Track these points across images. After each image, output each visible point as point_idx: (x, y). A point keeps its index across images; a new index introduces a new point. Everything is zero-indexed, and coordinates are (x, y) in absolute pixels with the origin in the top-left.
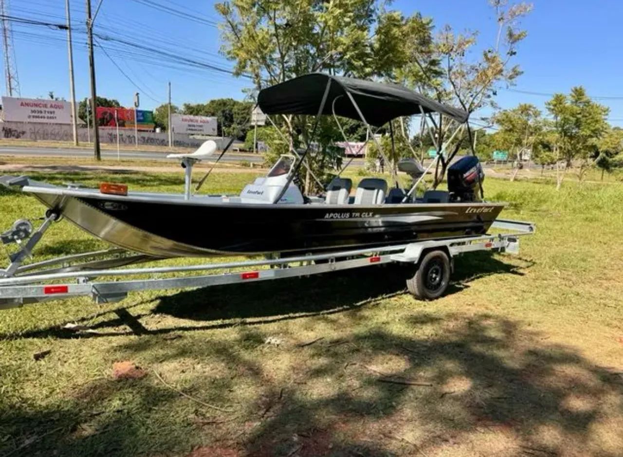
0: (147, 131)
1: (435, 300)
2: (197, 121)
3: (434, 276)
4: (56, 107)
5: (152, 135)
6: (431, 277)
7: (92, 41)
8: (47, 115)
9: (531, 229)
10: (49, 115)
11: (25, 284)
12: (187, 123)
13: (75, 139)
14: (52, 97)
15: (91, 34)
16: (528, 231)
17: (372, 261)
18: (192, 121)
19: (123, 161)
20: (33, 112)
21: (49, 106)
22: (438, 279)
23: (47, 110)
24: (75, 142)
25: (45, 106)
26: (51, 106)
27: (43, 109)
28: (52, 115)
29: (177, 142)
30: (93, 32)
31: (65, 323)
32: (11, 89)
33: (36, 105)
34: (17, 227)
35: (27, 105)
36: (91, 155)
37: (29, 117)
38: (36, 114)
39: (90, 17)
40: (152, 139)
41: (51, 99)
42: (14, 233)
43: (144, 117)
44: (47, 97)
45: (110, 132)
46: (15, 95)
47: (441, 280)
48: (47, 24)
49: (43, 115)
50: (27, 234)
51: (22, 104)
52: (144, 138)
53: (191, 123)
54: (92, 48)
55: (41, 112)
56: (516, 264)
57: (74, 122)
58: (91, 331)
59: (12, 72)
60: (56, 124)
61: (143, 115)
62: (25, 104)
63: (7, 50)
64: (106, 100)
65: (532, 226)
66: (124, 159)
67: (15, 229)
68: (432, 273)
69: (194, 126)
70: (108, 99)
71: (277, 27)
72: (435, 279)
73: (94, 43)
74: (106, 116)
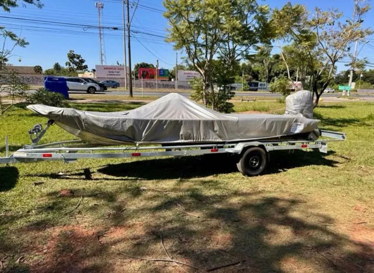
0: (165, 81)
1: (255, 177)
2: (192, 74)
3: (254, 162)
4: (121, 69)
5: (168, 83)
6: (252, 163)
7: (129, 34)
8: (115, 73)
9: (344, 138)
10: (117, 74)
11: (36, 152)
12: (187, 75)
13: (126, 86)
14: (118, 64)
15: (129, 31)
16: (342, 139)
17: (212, 151)
18: (189, 74)
19: (144, 98)
20: (109, 72)
21: (117, 69)
22: (257, 164)
23: (116, 71)
24: (126, 87)
25: (115, 69)
26: (118, 69)
27: (114, 71)
28: (119, 74)
29: (181, 86)
30: (130, 30)
31: (59, 172)
32: (102, 61)
33: (111, 69)
34: (35, 127)
35: (107, 68)
36: (128, 94)
37: (108, 75)
38: (111, 73)
39: (129, 22)
40: (168, 85)
41: (117, 65)
42: (34, 130)
43: (163, 73)
44: (116, 64)
45: (146, 82)
46: (104, 64)
47: (259, 165)
48: (108, 28)
49: (114, 73)
50: (39, 131)
51: (104, 69)
52: (163, 84)
53: (189, 75)
54: (129, 38)
55: (113, 72)
56: (337, 160)
57: (125, 77)
58: (68, 176)
59: (103, 52)
60: (121, 78)
61: (163, 72)
62: (106, 68)
63: (101, 41)
64: (147, 64)
65: (344, 136)
66: (145, 96)
67: (34, 128)
68: (253, 160)
69: (190, 77)
70: (148, 64)
71: (190, 23)
72: (255, 164)
73: (130, 35)
74: (144, 73)
